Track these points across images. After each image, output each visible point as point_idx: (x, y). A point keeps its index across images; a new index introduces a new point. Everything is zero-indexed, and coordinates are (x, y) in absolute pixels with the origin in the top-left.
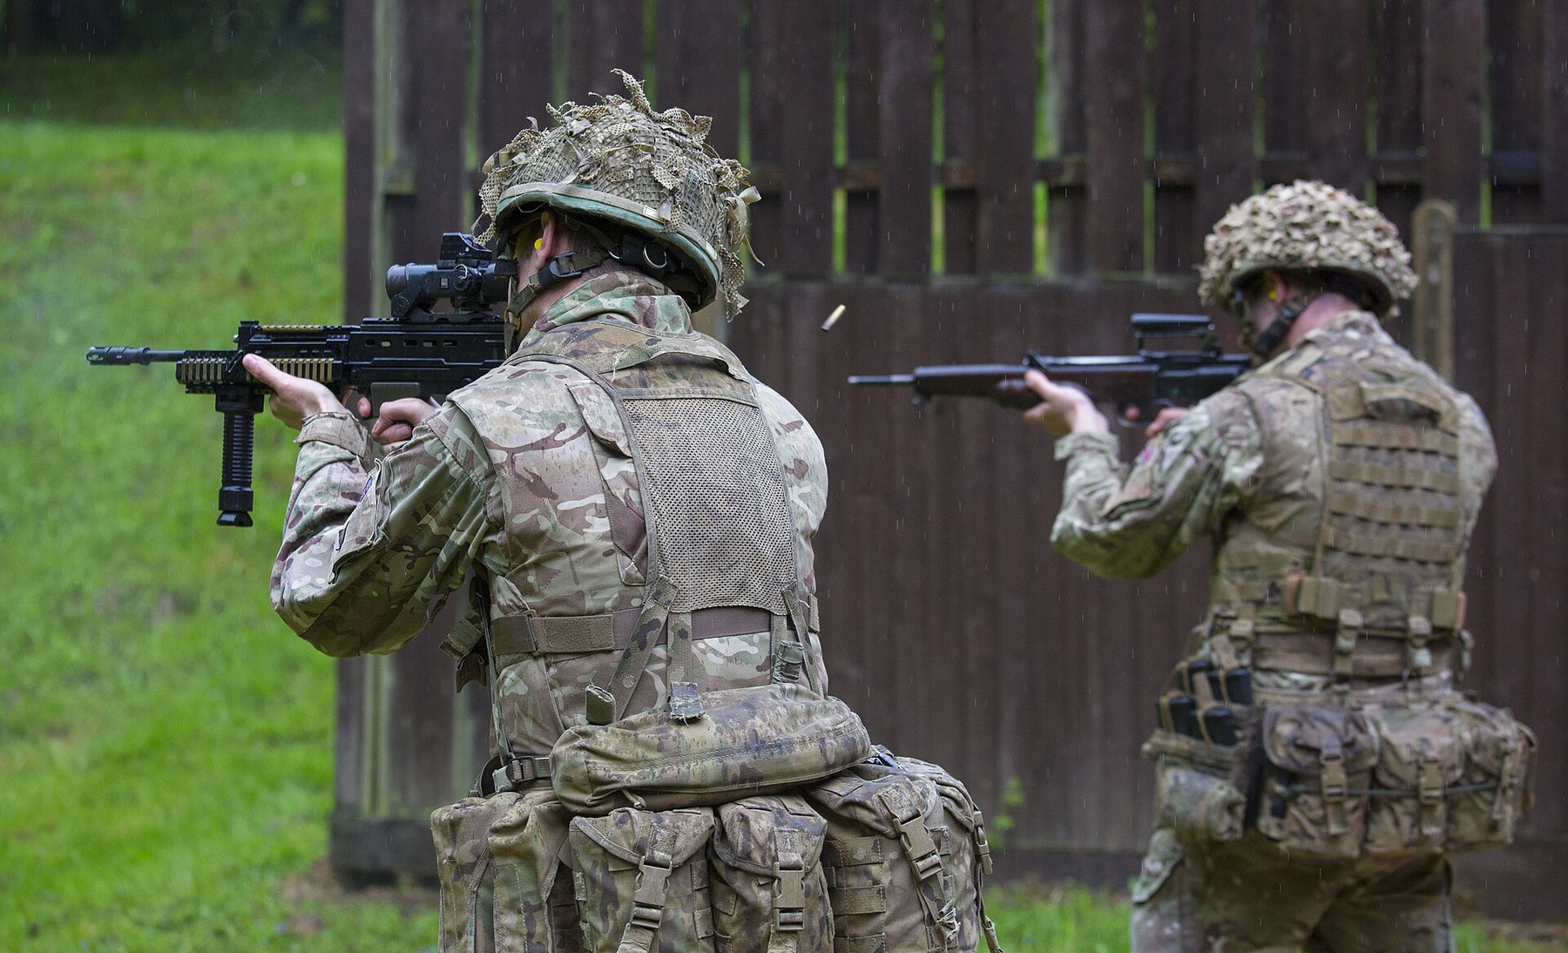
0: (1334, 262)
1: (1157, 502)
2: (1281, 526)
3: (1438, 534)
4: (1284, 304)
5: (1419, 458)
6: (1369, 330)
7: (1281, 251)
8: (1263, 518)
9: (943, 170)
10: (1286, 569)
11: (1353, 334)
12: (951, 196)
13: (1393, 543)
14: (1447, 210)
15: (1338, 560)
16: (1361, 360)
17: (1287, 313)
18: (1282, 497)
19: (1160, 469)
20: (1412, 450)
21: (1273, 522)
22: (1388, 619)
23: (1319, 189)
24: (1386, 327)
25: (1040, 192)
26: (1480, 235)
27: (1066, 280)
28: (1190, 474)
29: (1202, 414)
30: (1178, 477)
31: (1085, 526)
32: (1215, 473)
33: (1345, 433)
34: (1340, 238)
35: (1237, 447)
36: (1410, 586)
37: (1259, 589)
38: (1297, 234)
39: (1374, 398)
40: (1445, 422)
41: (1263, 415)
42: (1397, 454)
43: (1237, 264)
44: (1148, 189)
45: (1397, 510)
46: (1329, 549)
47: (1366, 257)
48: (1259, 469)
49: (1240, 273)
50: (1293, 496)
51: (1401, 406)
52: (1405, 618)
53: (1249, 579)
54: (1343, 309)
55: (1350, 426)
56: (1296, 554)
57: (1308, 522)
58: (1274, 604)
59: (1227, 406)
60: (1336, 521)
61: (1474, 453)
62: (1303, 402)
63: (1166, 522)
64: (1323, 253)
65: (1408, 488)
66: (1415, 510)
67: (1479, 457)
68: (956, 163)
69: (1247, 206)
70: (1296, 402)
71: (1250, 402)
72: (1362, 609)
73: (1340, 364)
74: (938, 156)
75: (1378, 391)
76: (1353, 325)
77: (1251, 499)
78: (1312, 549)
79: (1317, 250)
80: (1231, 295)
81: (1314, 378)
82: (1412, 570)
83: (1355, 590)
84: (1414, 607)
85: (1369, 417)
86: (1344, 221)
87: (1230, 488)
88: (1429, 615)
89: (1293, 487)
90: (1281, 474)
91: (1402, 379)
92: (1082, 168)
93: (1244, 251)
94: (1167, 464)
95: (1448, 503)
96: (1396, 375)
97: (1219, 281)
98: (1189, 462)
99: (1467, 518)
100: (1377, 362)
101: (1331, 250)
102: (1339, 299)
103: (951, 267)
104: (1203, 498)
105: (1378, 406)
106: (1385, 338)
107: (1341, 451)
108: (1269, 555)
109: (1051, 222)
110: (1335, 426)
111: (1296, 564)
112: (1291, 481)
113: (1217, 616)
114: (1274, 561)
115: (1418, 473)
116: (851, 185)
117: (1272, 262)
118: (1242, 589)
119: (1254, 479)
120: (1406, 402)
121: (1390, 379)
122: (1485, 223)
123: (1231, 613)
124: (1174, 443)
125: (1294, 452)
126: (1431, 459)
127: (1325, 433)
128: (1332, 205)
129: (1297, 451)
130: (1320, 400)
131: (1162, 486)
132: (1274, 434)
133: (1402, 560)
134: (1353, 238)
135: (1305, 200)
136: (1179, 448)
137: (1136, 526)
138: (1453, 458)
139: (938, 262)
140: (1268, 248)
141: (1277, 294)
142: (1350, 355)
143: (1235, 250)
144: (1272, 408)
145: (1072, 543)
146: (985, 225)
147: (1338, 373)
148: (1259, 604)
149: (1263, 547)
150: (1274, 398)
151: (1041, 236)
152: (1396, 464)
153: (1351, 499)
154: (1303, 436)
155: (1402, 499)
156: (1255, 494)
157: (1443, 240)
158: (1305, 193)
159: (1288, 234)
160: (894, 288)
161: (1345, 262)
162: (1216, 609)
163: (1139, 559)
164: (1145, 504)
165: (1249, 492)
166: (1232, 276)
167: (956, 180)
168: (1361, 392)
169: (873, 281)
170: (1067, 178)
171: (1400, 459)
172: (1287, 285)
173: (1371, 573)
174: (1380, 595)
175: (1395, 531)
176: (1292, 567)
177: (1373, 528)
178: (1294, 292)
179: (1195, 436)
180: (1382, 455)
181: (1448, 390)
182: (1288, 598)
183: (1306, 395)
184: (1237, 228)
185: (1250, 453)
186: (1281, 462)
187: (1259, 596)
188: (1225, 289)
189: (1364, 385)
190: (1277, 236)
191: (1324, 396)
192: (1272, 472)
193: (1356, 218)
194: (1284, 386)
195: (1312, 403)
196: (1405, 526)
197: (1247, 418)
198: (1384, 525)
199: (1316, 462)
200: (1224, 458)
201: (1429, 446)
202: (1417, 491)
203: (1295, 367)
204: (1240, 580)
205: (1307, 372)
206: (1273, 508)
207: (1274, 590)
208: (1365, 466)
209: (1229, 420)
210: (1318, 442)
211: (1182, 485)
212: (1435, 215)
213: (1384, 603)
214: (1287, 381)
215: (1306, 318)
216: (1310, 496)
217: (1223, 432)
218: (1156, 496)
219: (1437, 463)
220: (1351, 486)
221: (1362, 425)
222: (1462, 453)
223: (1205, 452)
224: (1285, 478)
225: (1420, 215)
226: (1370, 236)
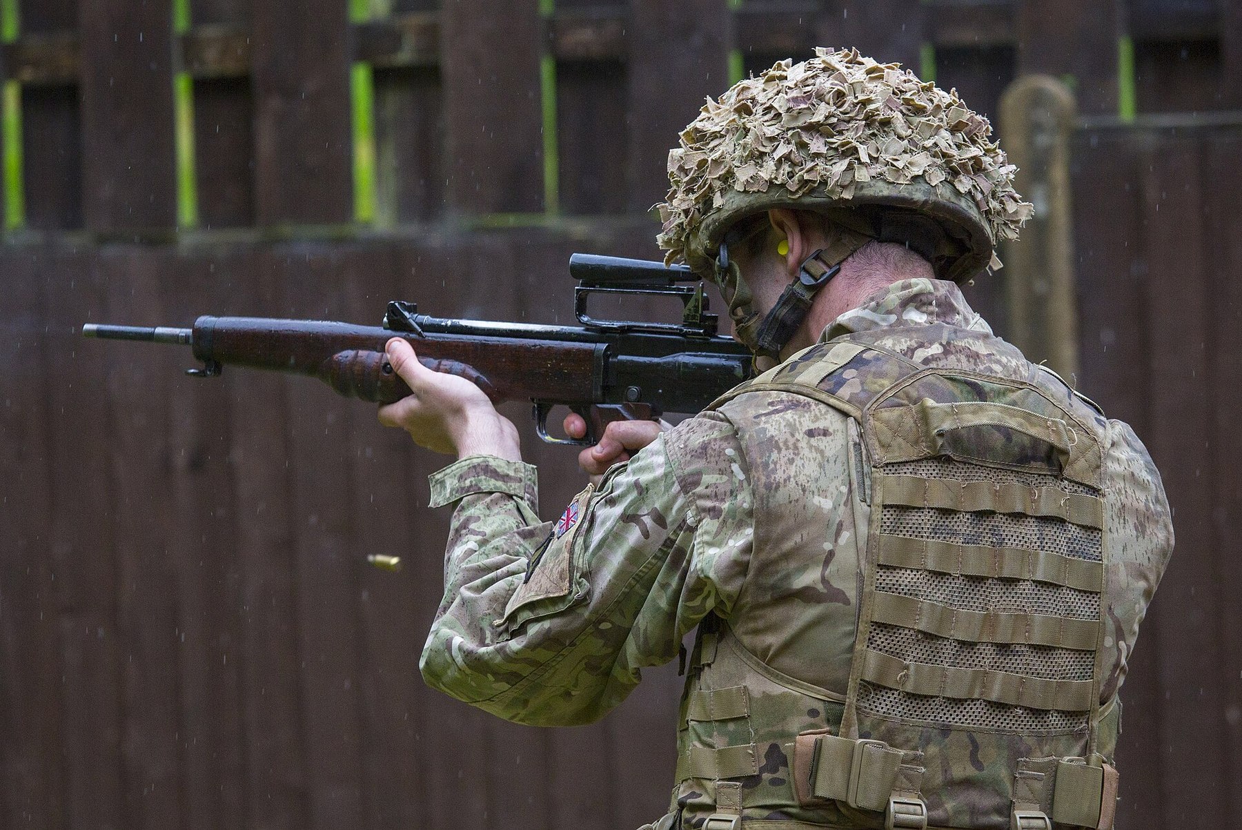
0: (883, 190)
1: (583, 601)
2: (786, 646)
3: (1064, 661)
4: (800, 265)
5: (1030, 530)
6: (946, 309)
7: (791, 175)
8: (756, 632)
9: (190, 44)
10: (794, 724)
11: (916, 317)
12: (203, 89)
13: (983, 678)
14: (1059, 90)
15: (885, 707)
16: (926, 361)
17: (806, 279)
18: (788, 597)
19: (586, 547)
20: (1018, 516)
21: (773, 640)
22: (974, 811)
23: (853, 62)
24: (979, 305)
25: (361, 78)
26: (1123, 130)
27: (411, 230)
28: (635, 555)
29: (657, 453)
30: (616, 559)
31: (470, 645)
32: (678, 557)
33: (895, 488)
34: (891, 147)
35: (714, 512)
36: (1016, 754)
37: (750, 758)
38: (817, 145)
39: (947, 426)
40: (1077, 468)
41: (755, 455)
42: (988, 524)
43: (718, 201)
44: (547, 69)
45: (990, 621)
46: (872, 688)
47: (937, 177)
48: (748, 549)
49: (724, 215)
50: (807, 595)
51: (998, 440)
52: (1007, 810)
53: (734, 739)
54: (899, 272)
55: (907, 473)
56: (812, 696)
57: (831, 639)
58: (775, 782)
59: (697, 440)
60: (881, 639)
61: (1131, 521)
62: (825, 433)
63: (602, 634)
64: (862, 175)
65: (1011, 582)
66: (1022, 620)
67: (1141, 529)
68: (210, 32)
69: (731, 97)
70: (811, 433)
71: (735, 435)
72: (929, 793)
73: (891, 368)
74: (181, 21)
75: (953, 413)
76: (917, 301)
77: (737, 599)
78: (842, 688)
79: (850, 167)
80: (713, 254)
81: (845, 392)
82: (1021, 726)
83: (915, 760)
84: (1022, 790)
85: (940, 459)
86: (898, 119)
87: (702, 583)
88: (1049, 806)
89: (809, 578)
90: (786, 556)
91: (1001, 394)
92: (431, 34)
93: (728, 177)
94: (597, 536)
95: (1083, 609)
96: (988, 386)
97: (689, 230)
98: (634, 536)
99: (1120, 634)
100: (957, 364)
101: (878, 168)
102: (894, 252)
103: (208, 214)
104: (658, 598)
105: (954, 438)
106: (978, 324)
107: (890, 515)
108: (767, 697)
109: (380, 134)
110: (878, 474)
111: (813, 713)
112: (803, 569)
113: (682, 805)
114: (776, 708)
115: (1026, 556)
116: (27, 74)
117: (775, 196)
118: (723, 757)
119: (739, 567)
120: (1007, 433)
121: (978, 392)
122: (1126, 112)
123: (705, 799)
124: (611, 502)
125: (807, 518)
126: (1050, 531)
127: (861, 486)
128: (877, 92)
129: (817, 517)
130: (853, 430)
131: (588, 575)
132: (773, 488)
133: (1000, 706)
134: (914, 147)
135: (826, 83)
136: (618, 510)
137: (549, 641)
138: (1093, 529)
139: (187, 208)
140: (767, 171)
141: (790, 248)
142: (911, 351)
143: (712, 176)
144: (773, 444)
145: (451, 673)
146: (266, 140)
147: (887, 383)
148: (750, 782)
149: (758, 684)
150: (774, 426)
151: (364, 156)
152: (986, 542)
153: (906, 601)
154: (823, 492)
155: (1000, 602)
156: (742, 592)
157: (1054, 142)
158: (828, 69)
159: (803, 146)
160: (111, 252)
161: (903, 190)
162: (681, 792)
163: (567, 694)
164: (562, 608)
165: (733, 587)
166: (711, 217)
167: (214, 62)
168: (924, 416)
169: (73, 242)
170: (405, 56)
171: (994, 531)
172: (804, 230)
173: (946, 730)
174: (962, 770)
175: (988, 655)
176: (808, 719)
177: (949, 650)
178: (819, 244)
179: (642, 490)
180: (963, 524)
181: (1085, 413)
182: (798, 772)
183: (831, 421)
184: (715, 135)
185: (738, 520)
186: (783, 537)
187: (753, 770)
188: (700, 243)
189: (930, 402)
190: (783, 150)
191: (858, 423)
192: (769, 554)
193: (920, 111)
194: (795, 405)
195: (841, 434)
196: (1003, 648)
197: (732, 460)
198: (967, 645)
199: (846, 536)
200: (692, 530)
201: (1045, 511)
202: (1026, 587)
203: (811, 374)
204: (719, 742)
205: (833, 381)
206: (774, 614)
207: (776, 758)
208: (932, 544)
209: (698, 465)
210: (849, 501)
211: (620, 574)
212: (1038, 99)
213: (968, 783)
214: (800, 397)
215: (839, 286)
216: (838, 596)
217: (689, 484)
218: (578, 592)
219: (1060, 539)
220: (906, 578)
221: (927, 472)
222: (1108, 520)
223: (660, 519)
224: (793, 565)
225: (1013, 99)
226: (944, 139)
